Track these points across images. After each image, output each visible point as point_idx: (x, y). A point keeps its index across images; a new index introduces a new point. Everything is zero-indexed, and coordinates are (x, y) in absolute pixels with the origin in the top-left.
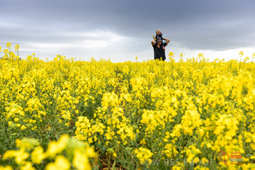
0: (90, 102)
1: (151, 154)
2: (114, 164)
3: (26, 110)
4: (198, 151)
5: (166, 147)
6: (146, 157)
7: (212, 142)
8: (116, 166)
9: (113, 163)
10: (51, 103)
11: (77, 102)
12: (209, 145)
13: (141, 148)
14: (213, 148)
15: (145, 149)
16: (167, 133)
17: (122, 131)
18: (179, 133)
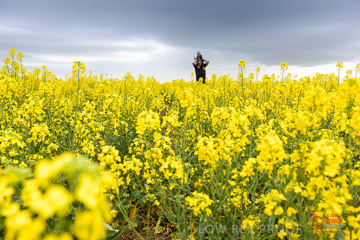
0: (121, 129)
1: (210, 202)
2: (159, 222)
3: (29, 140)
4: (281, 197)
5: (232, 194)
6: (203, 205)
7: (302, 185)
8: (161, 224)
9: (156, 220)
10: (67, 132)
11: (102, 128)
12: (298, 190)
13: (195, 193)
14: (304, 194)
15: (201, 195)
16: (235, 171)
17: (167, 167)
18: (251, 170)
